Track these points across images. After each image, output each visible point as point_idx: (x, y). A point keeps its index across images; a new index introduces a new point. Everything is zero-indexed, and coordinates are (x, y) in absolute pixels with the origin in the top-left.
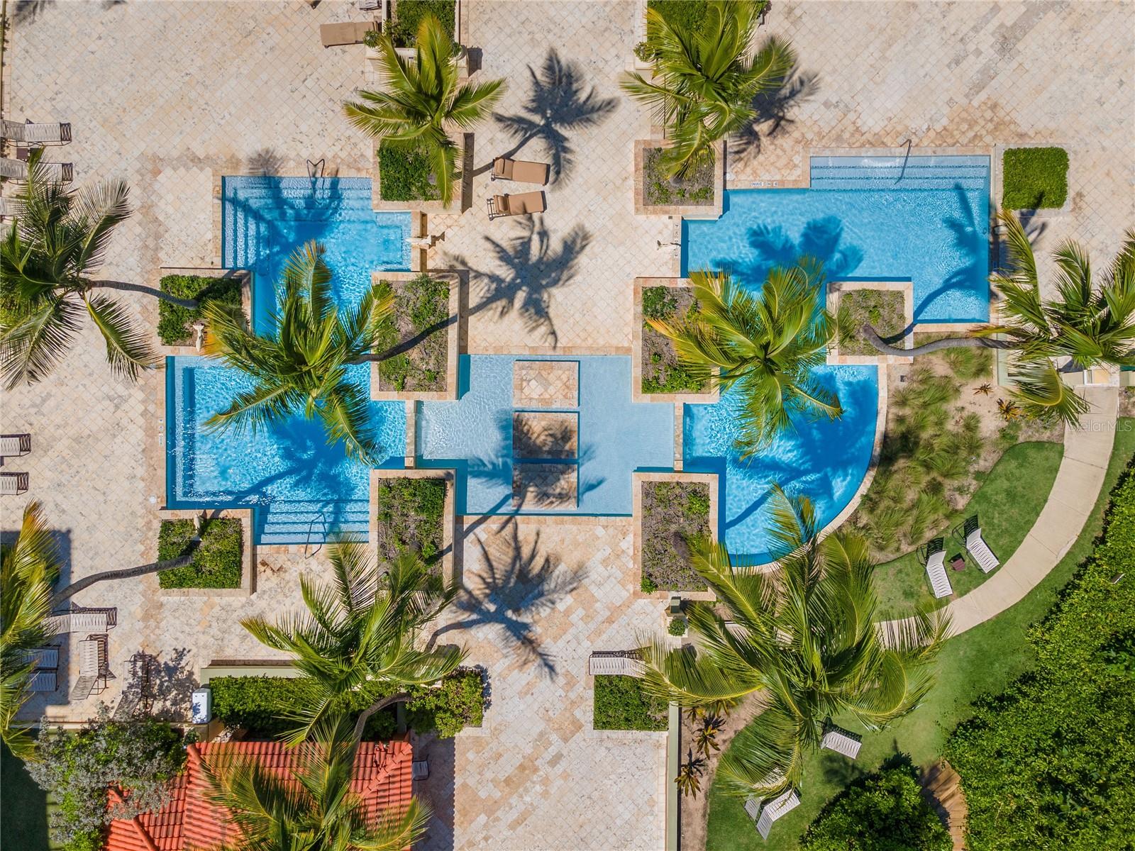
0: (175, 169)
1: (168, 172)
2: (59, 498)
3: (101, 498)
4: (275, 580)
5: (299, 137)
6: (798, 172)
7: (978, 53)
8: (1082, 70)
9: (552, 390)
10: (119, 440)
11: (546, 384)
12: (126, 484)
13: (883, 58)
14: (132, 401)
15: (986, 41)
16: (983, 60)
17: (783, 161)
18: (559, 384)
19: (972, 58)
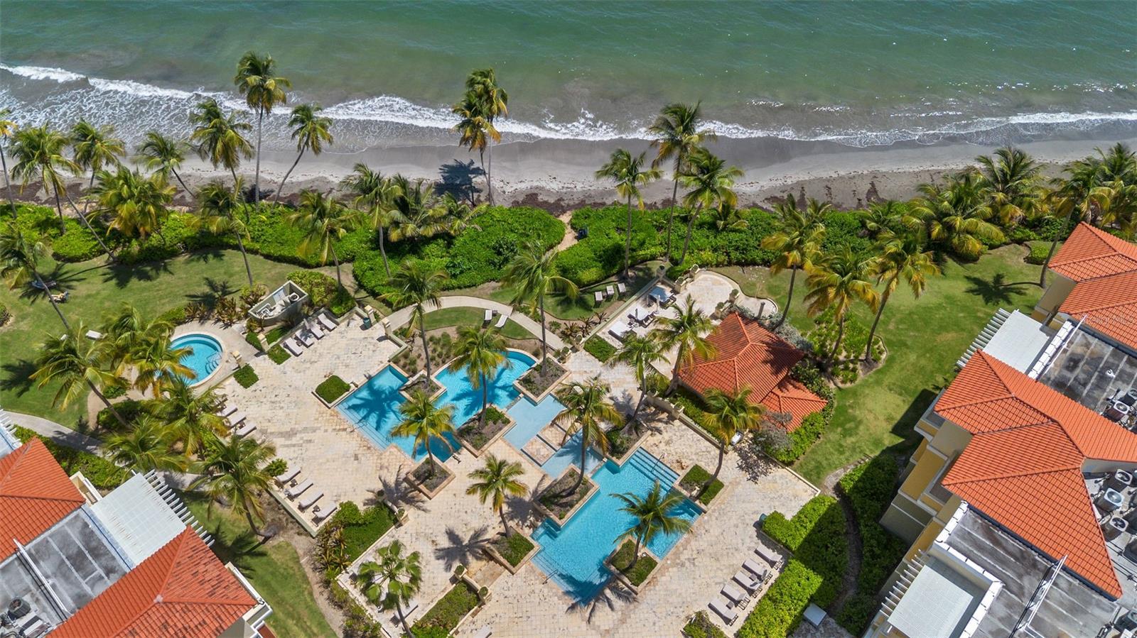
0: (599, 627)
1: (602, 628)
2: (740, 545)
3: (725, 533)
4: (683, 461)
5: (542, 598)
6: (391, 450)
7: (302, 438)
8: (282, 408)
9: (538, 447)
10: (702, 548)
11: (538, 450)
12: (711, 531)
13: (328, 461)
14: (687, 557)
15: (294, 440)
16: (303, 435)
17: (392, 457)
18: (534, 447)
19: (305, 439)
